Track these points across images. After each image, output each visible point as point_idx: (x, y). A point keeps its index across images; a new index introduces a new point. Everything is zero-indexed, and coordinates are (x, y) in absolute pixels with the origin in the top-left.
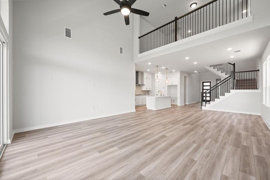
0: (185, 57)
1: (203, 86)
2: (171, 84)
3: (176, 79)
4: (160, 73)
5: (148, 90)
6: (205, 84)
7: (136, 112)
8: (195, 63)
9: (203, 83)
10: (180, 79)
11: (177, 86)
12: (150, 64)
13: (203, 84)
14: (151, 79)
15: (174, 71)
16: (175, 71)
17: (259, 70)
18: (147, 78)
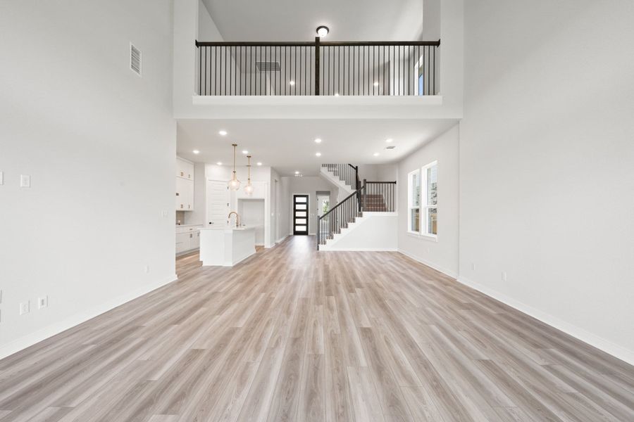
0: (314, 139)
1: (295, 203)
2: (248, 197)
3: (261, 185)
4: (220, 163)
5: (185, 208)
6: (298, 200)
7: (178, 283)
8: (318, 154)
9: (295, 196)
10: (269, 185)
11: (263, 200)
12: (223, 133)
13: (295, 200)
14: (192, 178)
15: (260, 164)
16: (262, 166)
17: (395, 183)
18: (182, 174)
